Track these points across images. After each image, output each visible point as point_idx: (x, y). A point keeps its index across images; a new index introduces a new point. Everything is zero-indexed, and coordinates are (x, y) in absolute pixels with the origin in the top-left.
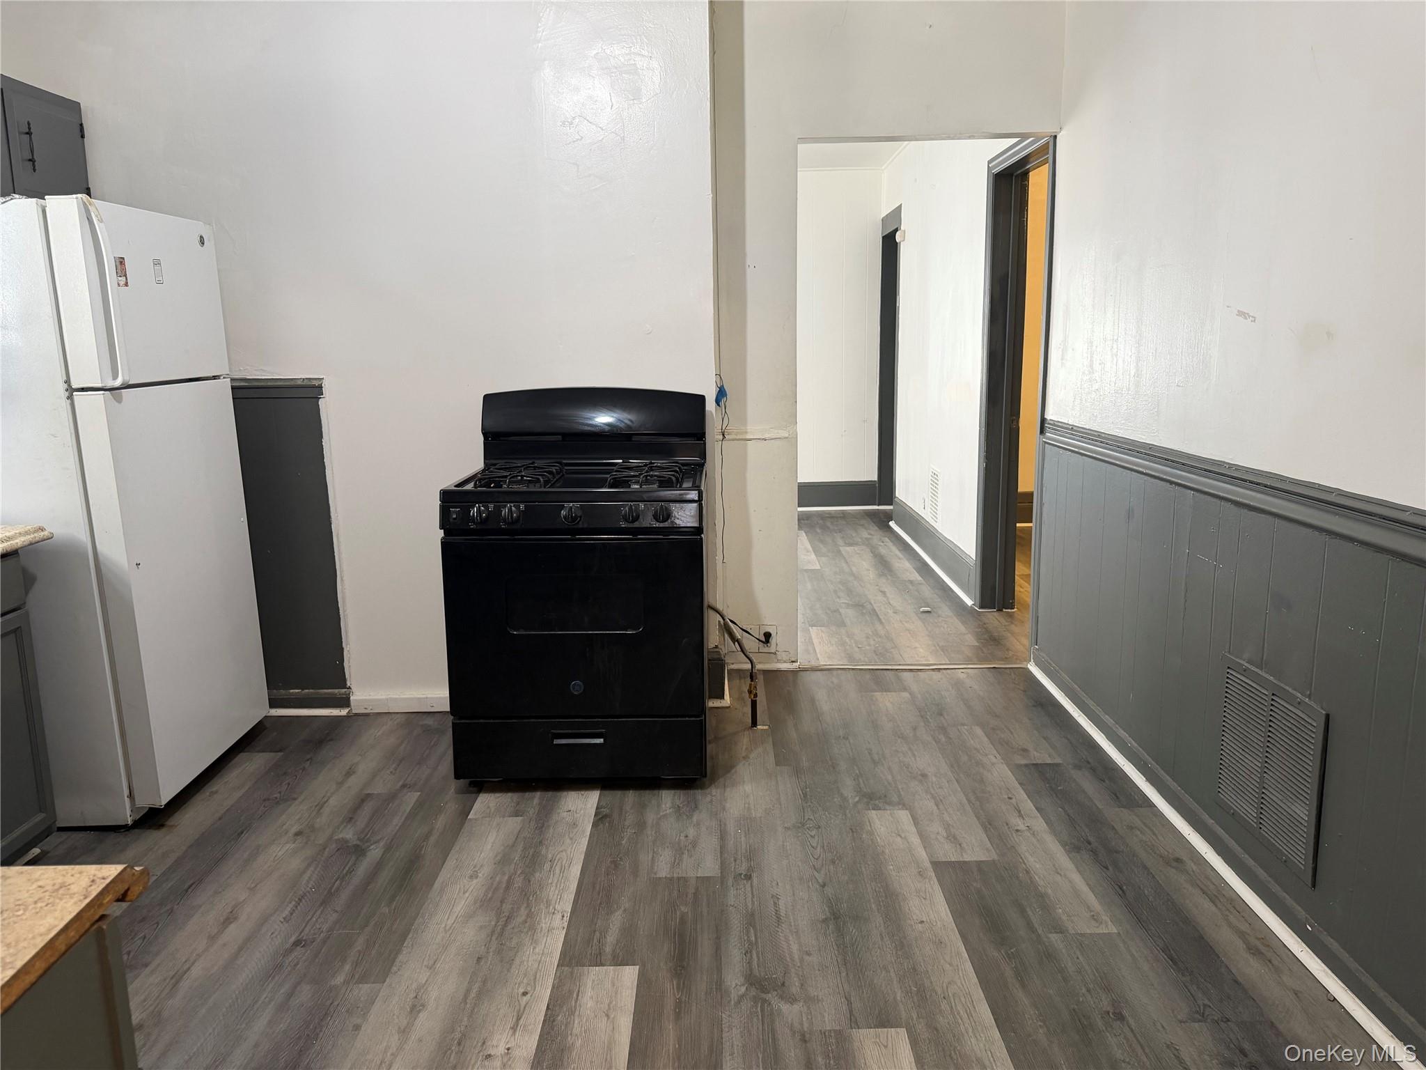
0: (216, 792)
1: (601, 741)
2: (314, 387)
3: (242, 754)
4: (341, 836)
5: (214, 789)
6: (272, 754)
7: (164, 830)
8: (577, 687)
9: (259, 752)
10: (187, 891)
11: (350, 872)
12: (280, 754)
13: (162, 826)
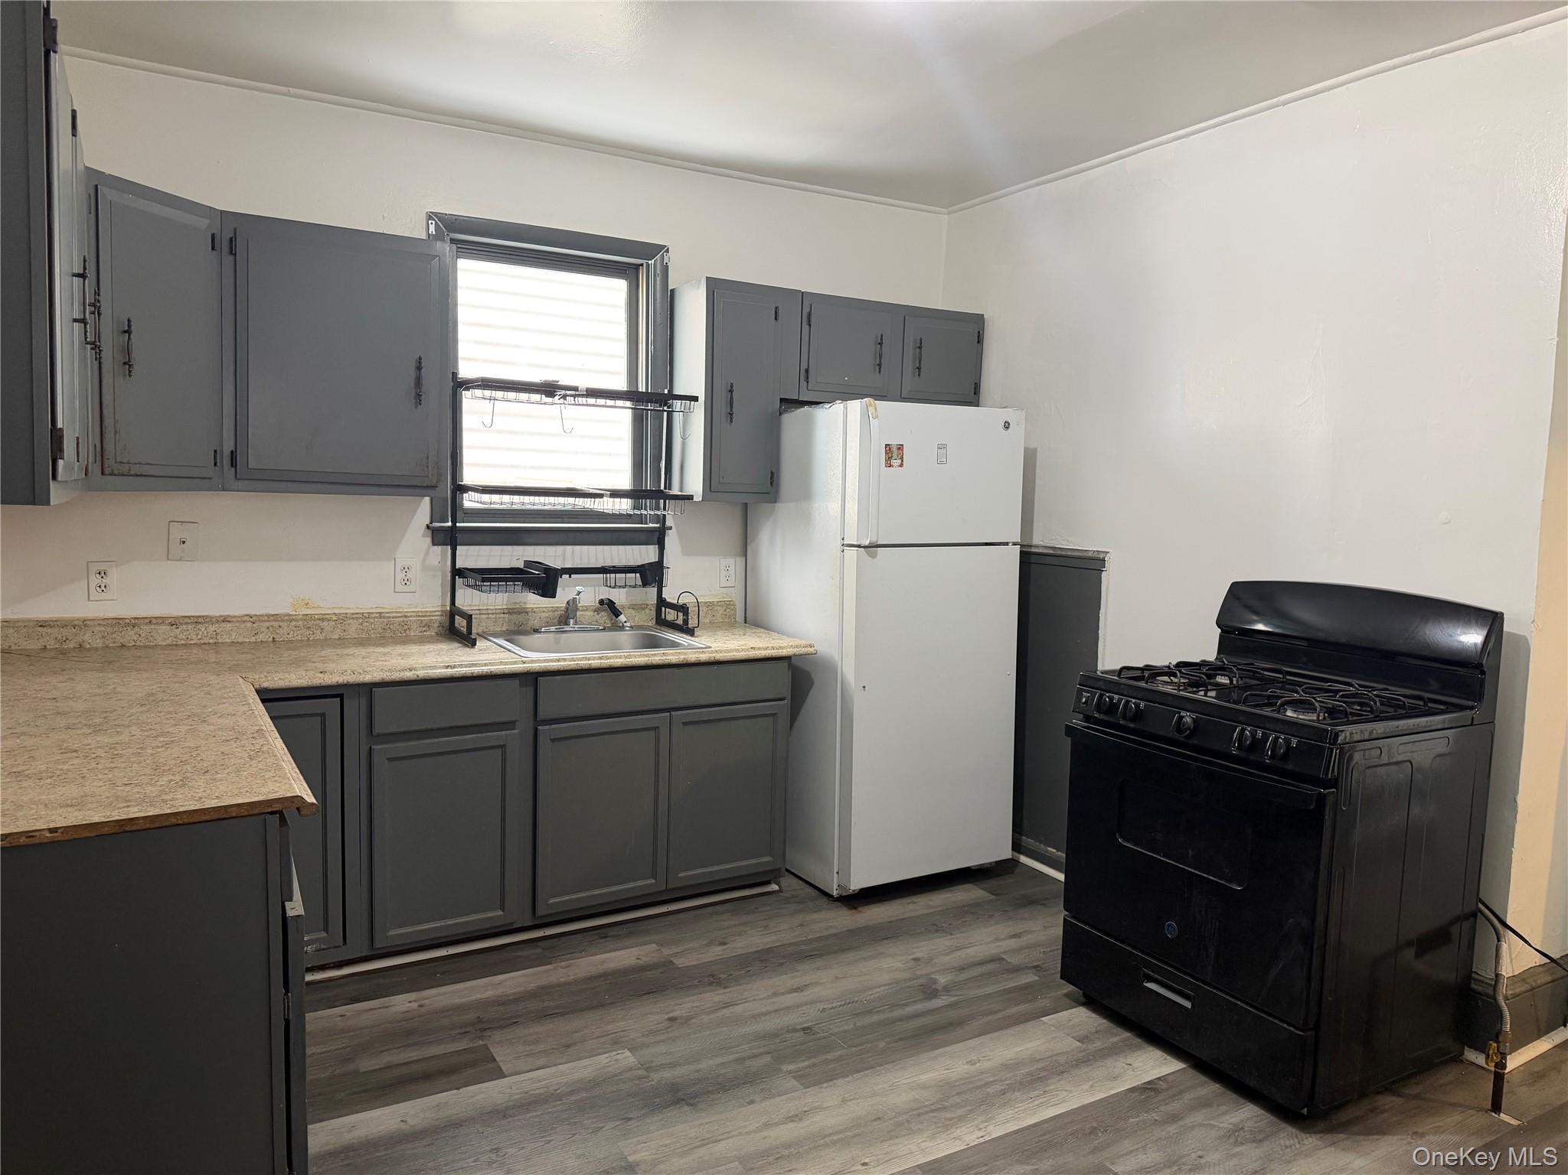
0: (915, 903)
1: (1188, 1004)
2: (1099, 559)
3: (970, 885)
4: (937, 977)
5: (916, 900)
6: (989, 895)
7: (854, 911)
8: (1171, 929)
9: (981, 889)
10: (807, 957)
11: (903, 1005)
12: (993, 897)
13: (855, 908)
